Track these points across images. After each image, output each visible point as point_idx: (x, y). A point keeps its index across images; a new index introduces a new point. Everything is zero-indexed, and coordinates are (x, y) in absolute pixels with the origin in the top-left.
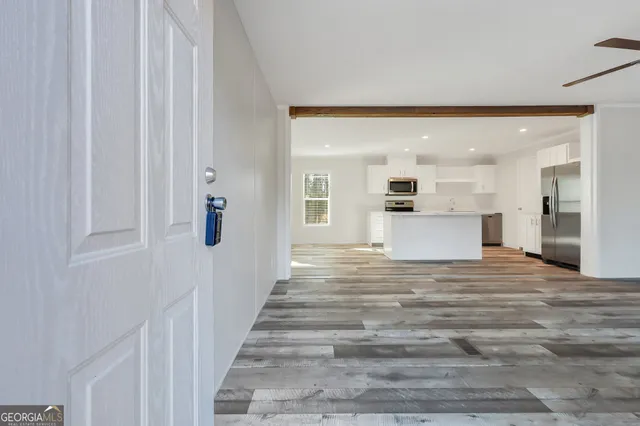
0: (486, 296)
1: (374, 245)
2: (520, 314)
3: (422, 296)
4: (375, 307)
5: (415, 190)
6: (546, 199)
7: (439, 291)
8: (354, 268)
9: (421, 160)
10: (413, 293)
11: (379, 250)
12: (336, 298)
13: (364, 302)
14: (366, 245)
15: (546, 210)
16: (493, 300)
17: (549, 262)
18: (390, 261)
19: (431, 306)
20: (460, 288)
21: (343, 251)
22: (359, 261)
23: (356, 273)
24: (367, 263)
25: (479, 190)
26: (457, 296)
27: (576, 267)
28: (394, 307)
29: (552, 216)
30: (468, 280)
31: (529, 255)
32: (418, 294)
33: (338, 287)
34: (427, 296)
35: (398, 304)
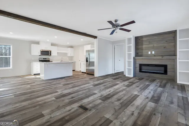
0: (79, 87)
1: (34, 75)
2: (90, 91)
3: (61, 92)
4: (45, 103)
5: (51, 54)
6: (87, 58)
7: (66, 89)
8: (29, 86)
9: (52, 45)
10: (58, 92)
11: (38, 76)
12: (24, 104)
13: (39, 102)
14: (30, 75)
15: (87, 61)
16: (82, 89)
17: (88, 74)
18: (43, 80)
19: (66, 96)
20: (71, 86)
21: (20, 79)
22: (29, 82)
23: (30, 89)
24: (34, 83)
25: (69, 55)
26: (72, 89)
27: (93, 75)
28: (53, 100)
29: (88, 62)
30: (72, 83)
31: (82, 72)
32: (60, 92)
33: (23, 98)
34: (63, 92)
35: (54, 98)
